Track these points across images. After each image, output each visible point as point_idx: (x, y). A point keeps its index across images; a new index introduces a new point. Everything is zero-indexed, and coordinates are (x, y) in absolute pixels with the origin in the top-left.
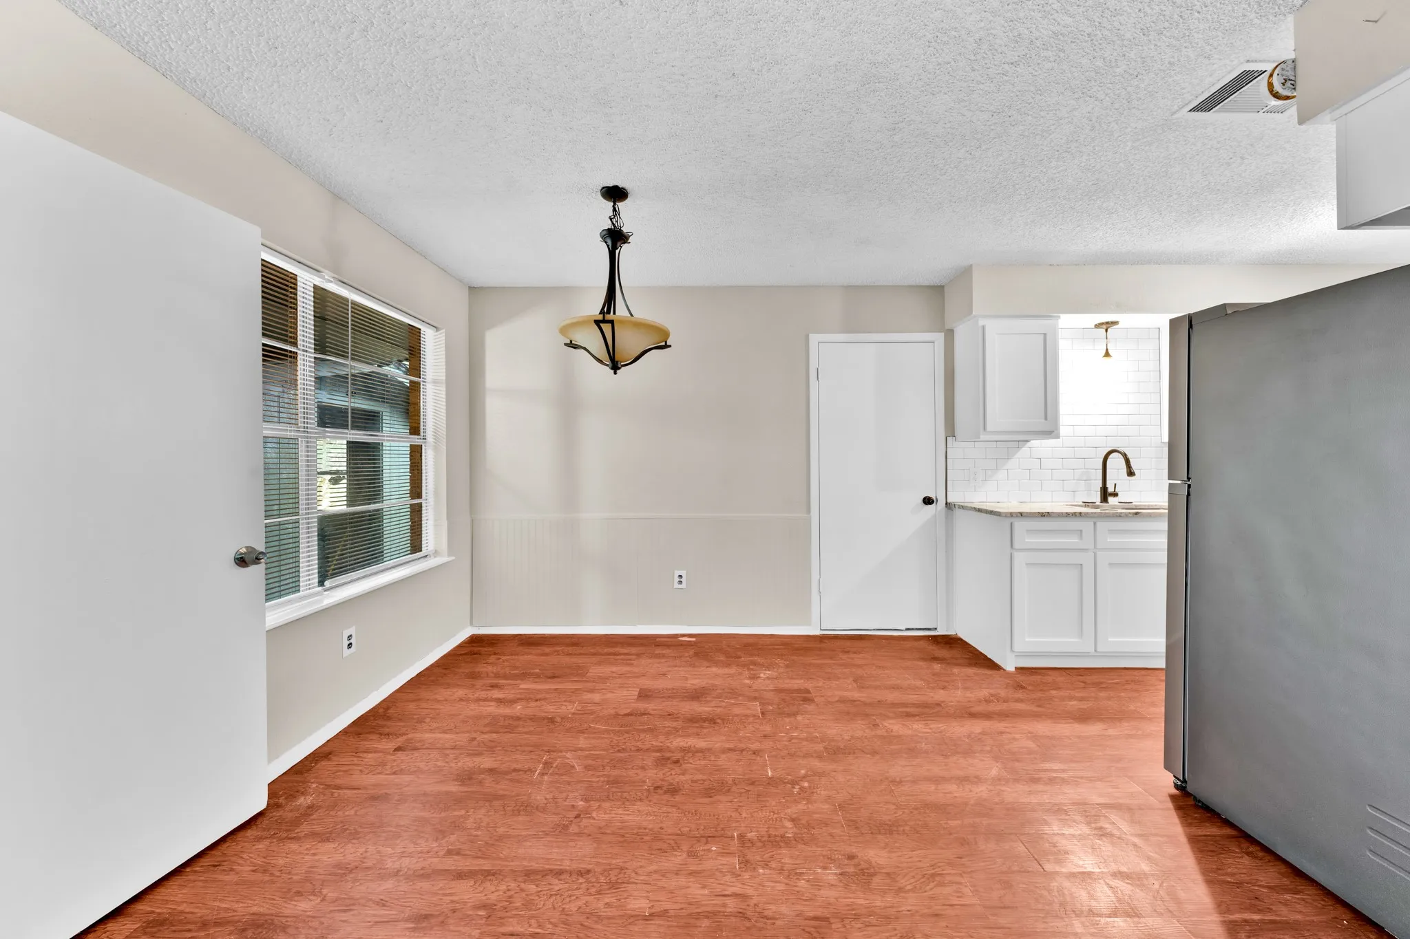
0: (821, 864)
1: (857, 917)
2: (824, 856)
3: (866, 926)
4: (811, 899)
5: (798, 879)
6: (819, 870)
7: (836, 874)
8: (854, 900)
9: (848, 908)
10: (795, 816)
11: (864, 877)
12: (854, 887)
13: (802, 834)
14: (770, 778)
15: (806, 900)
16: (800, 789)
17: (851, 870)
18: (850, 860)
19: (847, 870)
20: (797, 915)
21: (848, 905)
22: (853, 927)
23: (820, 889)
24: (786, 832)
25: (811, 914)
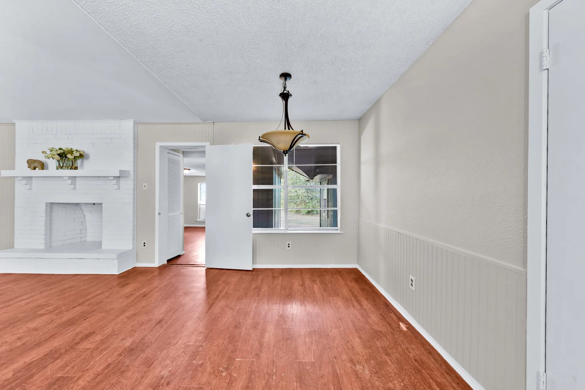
0: (172, 370)
1: (142, 377)
2: (175, 372)
3: (137, 379)
4: (160, 363)
5: (171, 361)
6: (170, 369)
7: (164, 375)
8: (149, 378)
9: (148, 375)
10: (204, 366)
11: (155, 386)
12: (154, 380)
13: (192, 367)
14: (234, 360)
15: (161, 361)
16: (222, 371)
17: (162, 382)
18: (167, 382)
19: (163, 380)
20: (157, 358)
21: (149, 376)
22: (140, 375)
23: (162, 367)
24: (196, 361)
25: (155, 362)
